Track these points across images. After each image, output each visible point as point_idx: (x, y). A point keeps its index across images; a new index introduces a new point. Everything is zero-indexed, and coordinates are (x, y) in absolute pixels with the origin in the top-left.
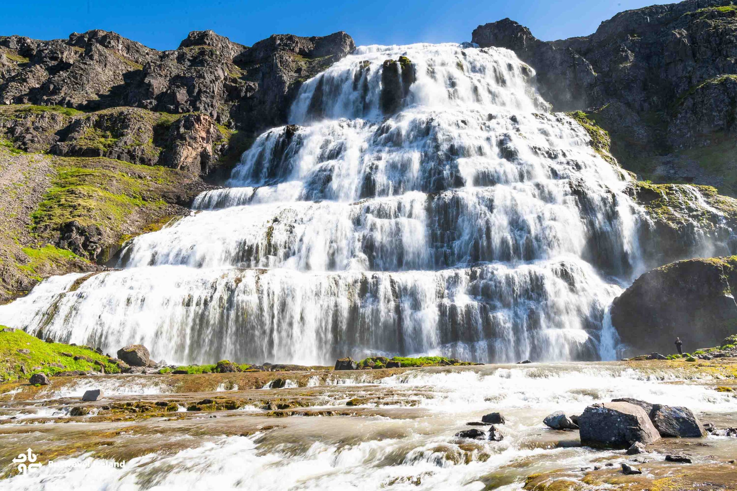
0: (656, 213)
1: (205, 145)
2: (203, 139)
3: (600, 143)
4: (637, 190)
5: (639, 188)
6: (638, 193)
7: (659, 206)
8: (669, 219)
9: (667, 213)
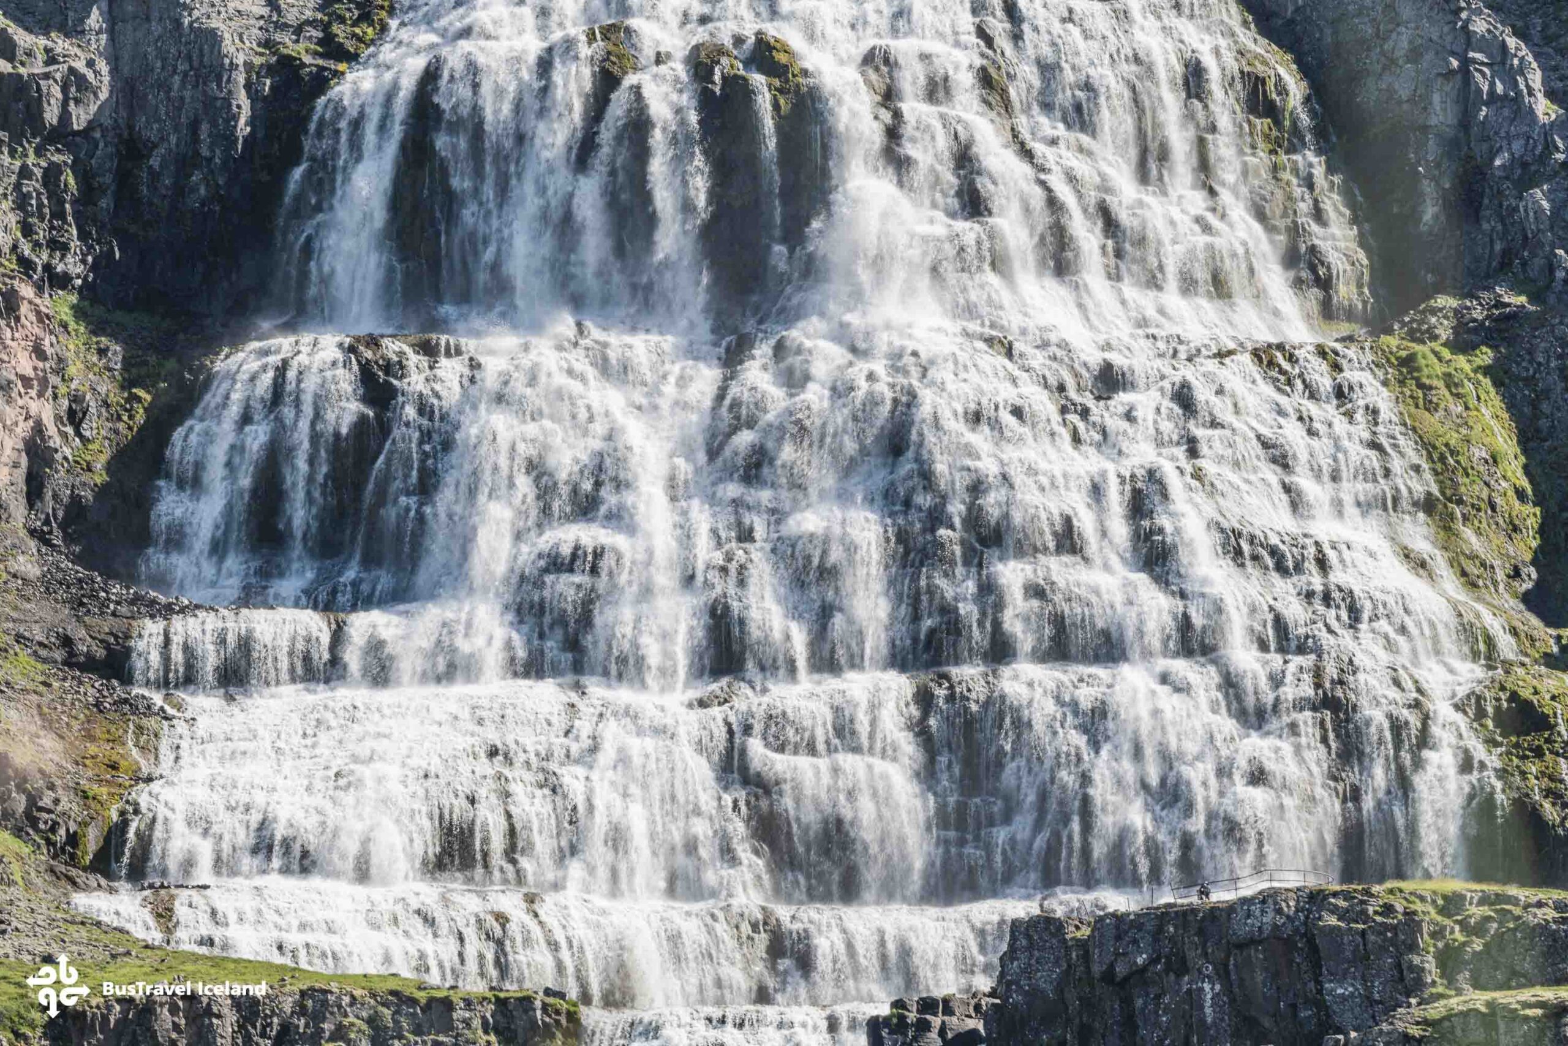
0: (1523, 774)
1: (34, 407)
2: (26, 381)
3: (1460, 502)
4: (1498, 700)
5: (1503, 696)
6: (1498, 709)
7: (1539, 753)
8: (1548, 793)
9: (1551, 778)
